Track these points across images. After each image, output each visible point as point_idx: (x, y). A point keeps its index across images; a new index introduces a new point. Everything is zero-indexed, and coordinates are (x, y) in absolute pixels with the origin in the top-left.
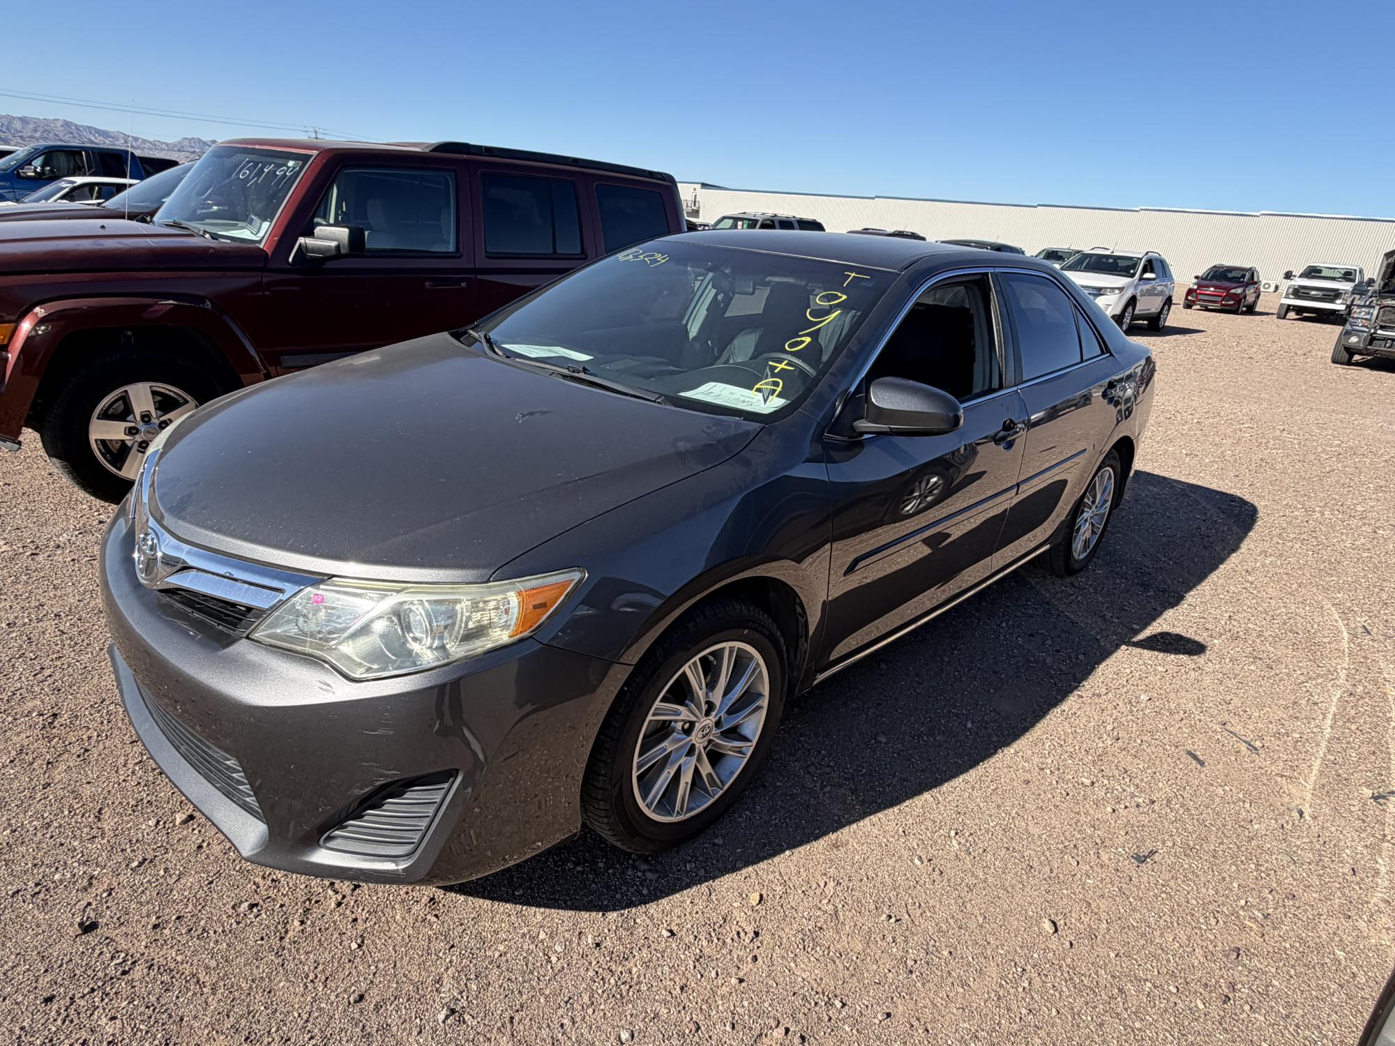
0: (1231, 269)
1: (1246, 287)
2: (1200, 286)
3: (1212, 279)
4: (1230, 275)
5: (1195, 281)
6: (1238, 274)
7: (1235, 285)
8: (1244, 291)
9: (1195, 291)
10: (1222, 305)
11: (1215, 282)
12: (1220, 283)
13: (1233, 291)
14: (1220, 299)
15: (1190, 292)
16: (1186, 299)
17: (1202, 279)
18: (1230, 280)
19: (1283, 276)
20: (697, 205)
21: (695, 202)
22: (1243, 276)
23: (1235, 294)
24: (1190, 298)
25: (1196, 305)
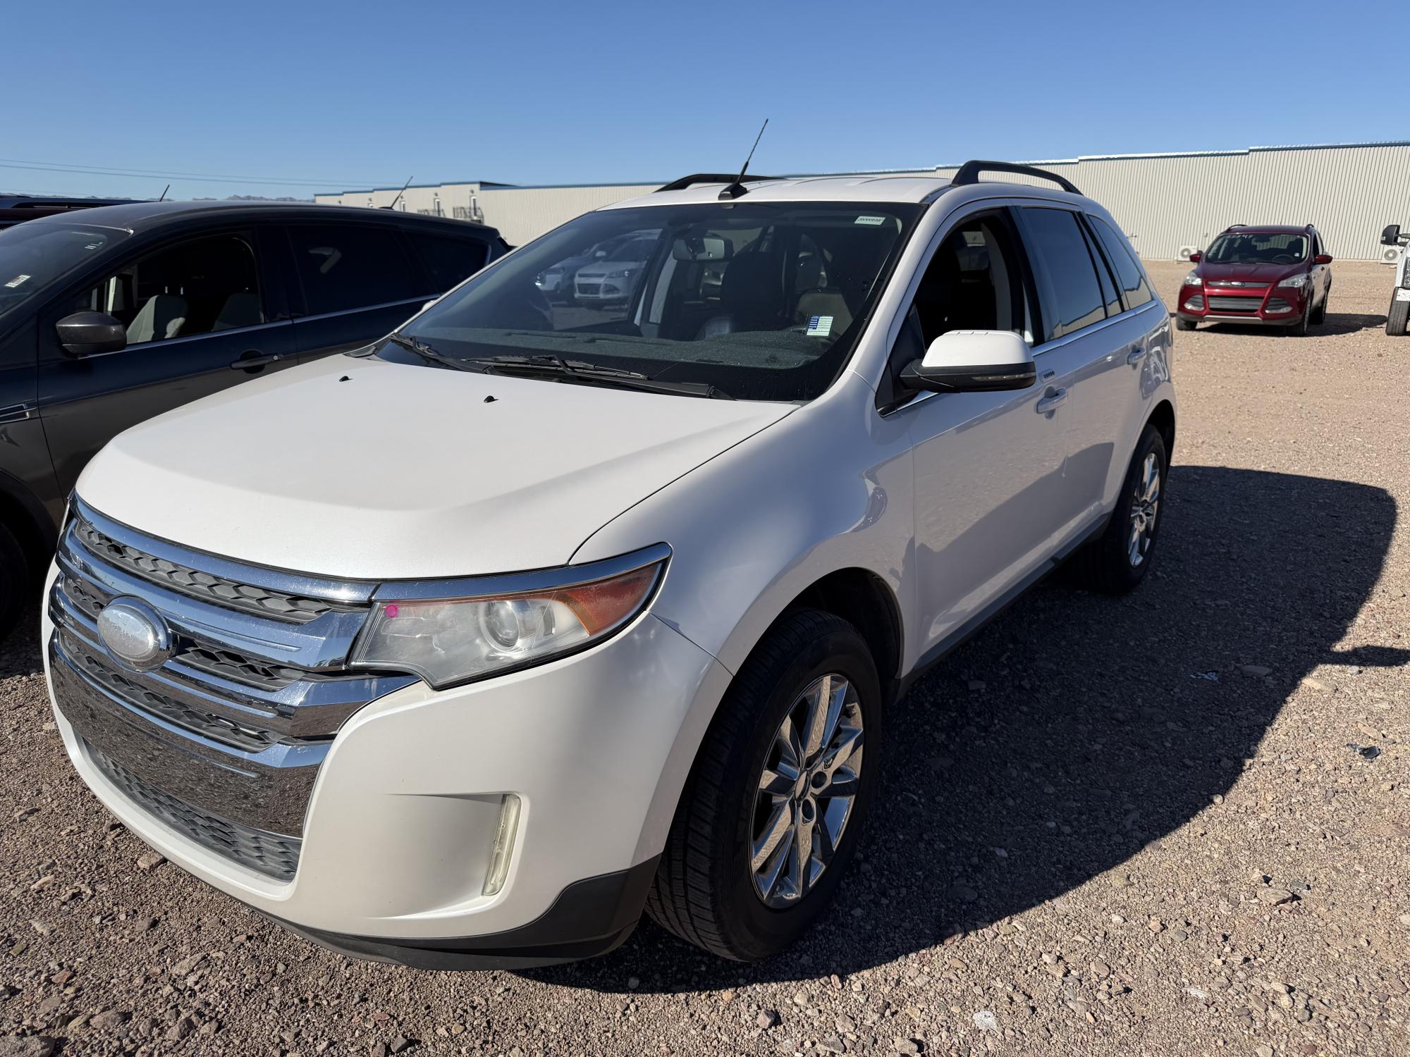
0: (1264, 234)
1: (1310, 270)
2: (1207, 278)
3: (1227, 258)
4: (1261, 246)
5: (1194, 266)
6: (1281, 243)
7: (1287, 269)
8: (1308, 278)
9: (1199, 289)
10: (1266, 317)
11: (1239, 267)
12: (1252, 268)
13: (1283, 284)
14: (1257, 305)
15: (1187, 293)
16: (1181, 307)
17: (1208, 260)
18: (1269, 255)
19: (1380, 237)
20: (479, 213)
21: (475, 209)
22: (1297, 246)
23: (1291, 290)
24: (1189, 307)
25: (1203, 320)
